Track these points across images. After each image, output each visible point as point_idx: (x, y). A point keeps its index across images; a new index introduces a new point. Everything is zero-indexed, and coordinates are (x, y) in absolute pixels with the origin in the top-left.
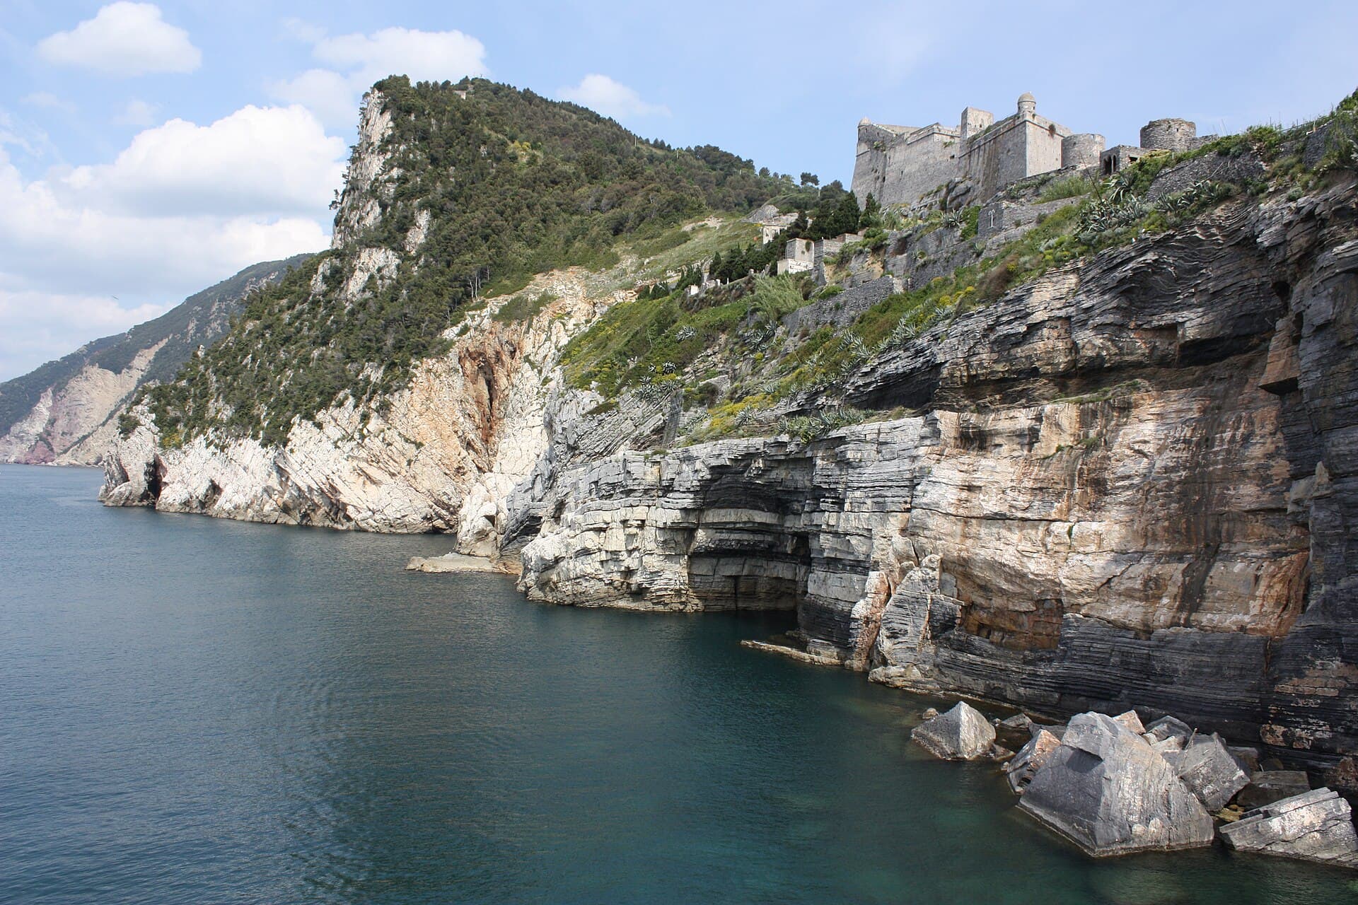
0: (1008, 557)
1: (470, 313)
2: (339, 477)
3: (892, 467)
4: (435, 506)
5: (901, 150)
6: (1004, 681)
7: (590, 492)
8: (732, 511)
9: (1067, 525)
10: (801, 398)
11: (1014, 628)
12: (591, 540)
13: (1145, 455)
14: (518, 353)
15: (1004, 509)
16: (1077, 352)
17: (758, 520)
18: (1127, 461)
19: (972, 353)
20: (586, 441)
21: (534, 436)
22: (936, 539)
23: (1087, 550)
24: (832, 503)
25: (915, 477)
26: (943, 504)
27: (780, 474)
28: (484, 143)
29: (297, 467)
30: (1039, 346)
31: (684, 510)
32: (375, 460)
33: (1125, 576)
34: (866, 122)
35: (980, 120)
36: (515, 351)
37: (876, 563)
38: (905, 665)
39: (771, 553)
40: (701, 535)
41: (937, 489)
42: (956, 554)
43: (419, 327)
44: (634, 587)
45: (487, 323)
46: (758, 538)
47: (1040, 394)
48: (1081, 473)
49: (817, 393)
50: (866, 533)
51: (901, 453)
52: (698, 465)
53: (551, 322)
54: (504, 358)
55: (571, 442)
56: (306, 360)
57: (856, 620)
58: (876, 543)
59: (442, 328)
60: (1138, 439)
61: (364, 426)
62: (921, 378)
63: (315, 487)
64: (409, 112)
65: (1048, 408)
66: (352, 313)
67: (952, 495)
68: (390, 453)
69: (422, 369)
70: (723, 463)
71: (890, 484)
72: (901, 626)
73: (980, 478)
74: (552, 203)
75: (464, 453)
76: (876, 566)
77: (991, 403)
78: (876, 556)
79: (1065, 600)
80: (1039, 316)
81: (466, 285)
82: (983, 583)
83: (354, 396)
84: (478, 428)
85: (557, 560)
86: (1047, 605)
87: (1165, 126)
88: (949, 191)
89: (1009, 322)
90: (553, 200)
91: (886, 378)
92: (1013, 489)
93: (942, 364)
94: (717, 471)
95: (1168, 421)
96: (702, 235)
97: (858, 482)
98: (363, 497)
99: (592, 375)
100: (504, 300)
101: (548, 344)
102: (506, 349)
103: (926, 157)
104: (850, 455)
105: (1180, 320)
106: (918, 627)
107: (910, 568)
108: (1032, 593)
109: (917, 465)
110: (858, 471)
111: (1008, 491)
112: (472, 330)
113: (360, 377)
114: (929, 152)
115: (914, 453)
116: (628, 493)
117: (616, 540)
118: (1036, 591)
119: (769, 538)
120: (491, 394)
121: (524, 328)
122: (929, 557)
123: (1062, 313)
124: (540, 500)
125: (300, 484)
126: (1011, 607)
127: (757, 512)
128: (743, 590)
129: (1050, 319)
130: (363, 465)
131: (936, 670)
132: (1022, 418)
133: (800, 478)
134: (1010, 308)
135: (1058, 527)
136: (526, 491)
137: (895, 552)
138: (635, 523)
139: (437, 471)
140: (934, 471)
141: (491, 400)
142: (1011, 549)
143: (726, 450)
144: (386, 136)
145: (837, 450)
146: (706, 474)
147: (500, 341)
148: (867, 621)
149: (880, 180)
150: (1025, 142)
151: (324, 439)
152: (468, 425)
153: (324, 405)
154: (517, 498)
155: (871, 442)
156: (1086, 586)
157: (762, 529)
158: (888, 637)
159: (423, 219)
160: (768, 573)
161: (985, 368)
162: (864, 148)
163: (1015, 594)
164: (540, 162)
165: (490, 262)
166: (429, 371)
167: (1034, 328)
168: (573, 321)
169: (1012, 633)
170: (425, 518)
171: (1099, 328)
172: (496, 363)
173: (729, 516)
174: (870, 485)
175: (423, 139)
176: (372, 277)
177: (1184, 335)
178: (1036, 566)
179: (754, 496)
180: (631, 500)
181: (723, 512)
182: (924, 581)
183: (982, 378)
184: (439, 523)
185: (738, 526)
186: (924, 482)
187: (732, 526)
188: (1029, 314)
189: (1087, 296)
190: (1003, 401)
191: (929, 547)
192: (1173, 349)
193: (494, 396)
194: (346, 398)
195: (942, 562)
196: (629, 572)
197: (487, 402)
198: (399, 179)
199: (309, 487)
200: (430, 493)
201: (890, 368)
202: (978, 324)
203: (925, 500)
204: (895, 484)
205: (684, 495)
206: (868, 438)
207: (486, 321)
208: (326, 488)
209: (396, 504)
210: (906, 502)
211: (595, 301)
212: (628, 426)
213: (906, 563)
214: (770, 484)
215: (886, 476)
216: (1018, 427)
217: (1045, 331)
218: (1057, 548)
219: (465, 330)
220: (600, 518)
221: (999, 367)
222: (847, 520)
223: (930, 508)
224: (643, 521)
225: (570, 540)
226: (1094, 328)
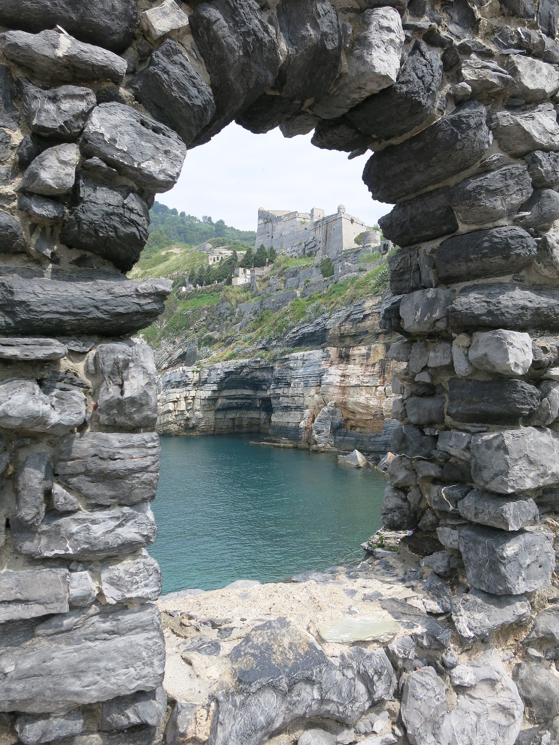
0: (362, 400)
3: (310, 370)
5: (280, 224)
7: (168, 386)
8: (234, 390)
9: (383, 387)
10: (264, 342)
12: (171, 406)
15: (359, 383)
17: (245, 393)
19: (341, 325)
22: (332, 395)
23: (392, 396)
24: (285, 384)
25: (321, 373)
26: (335, 382)
27: (258, 374)
30: (368, 323)
31: (214, 391)
34: (262, 208)
35: (320, 214)
38: (324, 443)
39: (249, 407)
40: (220, 401)
41: (331, 377)
42: (341, 400)
44: (190, 426)
46: (244, 401)
47: (370, 341)
48: (387, 369)
49: (271, 340)
50: (301, 395)
51: (314, 363)
52: (219, 372)
57: (301, 428)
58: (306, 399)
62: (318, 334)
65: (373, 345)
67: (338, 379)
70: (231, 370)
71: (310, 376)
72: (321, 429)
73: (347, 372)
76: (307, 407)
77: (350, 344)
78: (306, 403)
79: (384, 414)
80: (367, 312)
82: (352, 410)
86: (378, 416)
88: (307, 245)
89: (356, 314)
91: (304, 334)
92: (362, 375)
93: (329, 329)
94: (228, 374)
96: (173, 257)
97: (296, 375)
103: (292, 228)
104: (291, 365)
106: (327, 429)
107: (322, 407)
109: (321, 368)
110: (296, 371)
111: (360, 376)
114: (294, 226)
115: (319, 363)
116: (186, 385)
117: (182, 406)
118: (373, 411)
119: (249, 401)
122: (330, 402)
123: (376, 311)
126: (364, 418)
127: (245, 390)
128: (237, 424)
129: (372, 313)
131: (336, 444)
132: (363, 350)
133: (266, 375)
134: (356, 309)
135: (380, 388)
137: (316, 401)
138: (191, 398)
140: (329, 370)
142: (363, 397)
143: (232, 365)
145: (285, 363)
146: (222, 375)
148: (306, 428)
149: (271, 237)
150: (341, 227)
155: (301, 359)
157: (247, 397)
158: (316, 434)
160: (248, 416)
161: (347, 331)
162: (261, 221)
163: (365, 414)
167: (366, 316)
169: (364, 427)
173: (233, 392)
174: (302, 376)
178: (373, 403)
179: (243, 383)
180: (188, 388)
181: (230, 391)
182: (329, 412)
183: (346, 334)
185: (236, 396)
186: (325, 374)
187: (234, 397)
188: (363, 311)
190: (355, 343)
191: (329, 399)
195: (335, 404)
196: (188, 419)
201: (305, 330)
202: (342, 314)
203: (327, 381)
204: (312, 376)
205: (212, 385)
206: (299, 358)
210: (317, 383)
212: (166, 355)
213: (320, 406)
214: (252, 378)
215: (308, 373)
216: (362, 353)
217: (370, 317)
218: (380, 396)
220: (173, 397)
221: (353, 331)
222: (293, 391)
223: (330, 384)
224: (194, 397)
225: (161, 407)
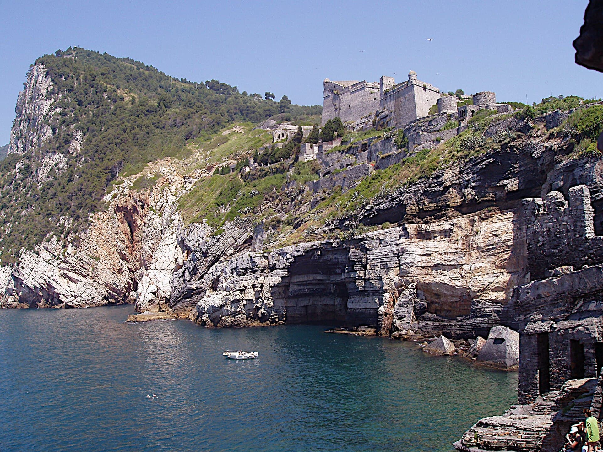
0: (446, 280)
1: (117, 186)
2: (54, 280)
3: (387, 249)
4: (109, 291)
5: (348, 95)
6: (449, 330)
7: (233, 273)
8: (305, 276)
9: (469, 265)
10: (335, 222)
11: (451, 309)
12: (238, 295)
13: (497, 236)
14: (146, 205)
15: (442, 262)
16: (465, 197)
17: (318, 278)
18: (490, 239)
19: (419, 199)
20: (212, 249)
21: (171, 249)
22: (413, 277)
23: (478, 274)
24: (360, 267)
25: (400, 252)
26: (415, 262)
27: (331, 257)
28: (106, 91)
29: (26, 276)
30: (449, 195)
31: (284, 277)
32: (73, 269)
33: (495, 282)
34: (327, 80)
35: (390, 82)
36: (144, 205)
37: (386, 290)
38: (407, 329)
39: (323, 293)
40: (291, 288)
41: (411, 256)
42: (423, 282)
43: (91, 195)
44: (260, 316)
45: (126, 191)
46: (317, 287)
47: (452, 215)
48: (472, 245)
49: (345, 219)
50: (379, 278)
51: (391, 243)
52: (288, 256)
53: (163, 188)
54: (138, 209)
55: (204, 251)
56: (19, 218)
57: (380, 315)
58: (385, 281)
59: (102, 196)
60: (493, 230)
61: (65, 251)
62: (395, 210)
63: (38, 286)
64: (61, 76)
65: (456, 220)
66: (43, 190)
67: (419, 258)
68: (82, 264)
69: (94, 217)
70: (301, 254)
71: (388, 256)
72: (403, 314)
73: (429, 250)
74: (150, 124)
75: (121, 261)
76: (386, 291)
77: (431, 220)
78: (385, 287)
79: (472, 294)
80: (448, 184)
81: (111, 172)
82: (436, 293)
83: (56, 235)
84: (127, 247)
85: (222, 306)
86: (464, 298)
87: (483, 95)
88: (377, 116)
89: (435, 187)
90: (151, 122)
91: (378, 211)
92: (445, 253)
93: (406, 205)
94: (298, 258)
95: (504, 222)
96: (235, 137)
97: (373, 257)
98: (68, 289)
99: (202, 216)
100: (134, 178)
101: (162, 200)
102: (138, 204)
103: (361, 99)
104: (367, 245)
105: (505, 183)
106: (409, 314)
107: (403, 290)
108: (458, 294)
109: (400, 247)
110: (372, 252)
111: (443, 254)
112: (119, 195)
113: (58, 224)
114: (363, 96)
115: (398, 242)
116: (254, 272)
117: (251, 294)
118: (459, 292)
119: (323, 286)
120: (131, 229)
121: (148, 193)
122: (411, 284)
123: (457, 182)
124: (189, 281)
125: (30, 285)
126: (449, 300)
127: (317, 275)
128: (310, 312)
129: (452, 184)
130: (66, 272)
131: (420, 330)
132: (446, 226)
133: (339, 257)
134: (435, 180)
135: (465, 267)
136: (180, 278)
137: (395, 284)
138: (259, 285)
139: (109, 272)
140: (408, 249)
141: (132, 232)
142: (447, 277)
143: (302, 248)
144: (49, 89)
145: (360, 244)
146: (292, 259)
147: (135, 200)
148: (386, 314)
149: (338, 110)
150: (414, 94)
151: (41, 259)
152: (122, 246)
153: (39, 241)
154: (175, 281)
155: (376, 239)
156: (480, 288)
157: (320, 282)
158: (398, 319)
159: (79, 135)
160: (321, 303)
161: (426, 205)
162: (327, 94)
163: (450, 296)
164: (137, 100)
165: (123, 158)
166: (99, 219)
167: (446, 188)
168: (174, 187)
169: (450, 311)
170: (104, 298)
171: (473, 188)
172: (134, 213)
173: (304, 278)
174: (379, 257)
175: (70, 91)
176: (52, 169)
177: (507, 190)
178: (459, 283)
179: (315, 267)
180: (256, 275)
181: (301, 276)
182: (410, 295)
183: (425, 210)
184: (112, 300)
185: (308, 282)
186: (404, 254)
187: (305, 283)
188: (443, 183)
189: (467, 175)
190: (435, 219)
191: (410, 280)
192: (503, 195)
193: (133, 229)
194: (52, 236)
195: (417, 286)
196: (257, 309)
197: (129, 233)
198: (60, 114)
199: (35, 286)
200: (106, 284)
201: (380, 207)
202: (421, 188)
203: (407, 261)
204: (390, 256)
205: (282, 270)
206: (375, 237)
207: (126, 190)
208: (45, 286)
209: (88, 291)
210: (396, 263)
211: (184, 176)
212: (231, 240)
213: (401, 288)
214: (324, 262)
215: (385, 253)
216: (443, 228)
217: (451, 190)
218: (466, 275)
219: (115, 197)
220: (241, 285)
221: (432, 205)
222: (369, 273)
223: (410, 265)
224: (262, 284)
225: (227, 297)
226: (471, 188)
